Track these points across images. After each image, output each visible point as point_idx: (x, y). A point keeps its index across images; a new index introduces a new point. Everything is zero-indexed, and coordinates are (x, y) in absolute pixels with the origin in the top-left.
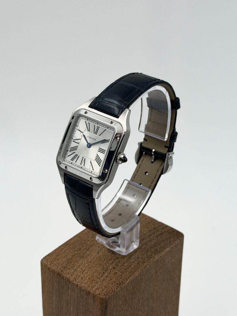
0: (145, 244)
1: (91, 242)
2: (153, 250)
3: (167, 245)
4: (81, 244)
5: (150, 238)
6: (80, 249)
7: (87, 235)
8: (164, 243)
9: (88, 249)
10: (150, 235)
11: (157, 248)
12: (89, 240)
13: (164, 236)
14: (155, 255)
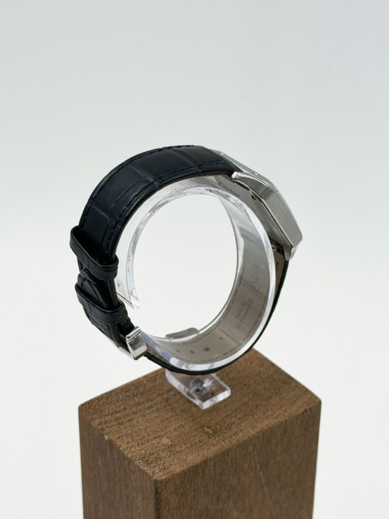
0: (150, 400)
1: (236, 416)
2: (141, 390)
3: (116, 393)
4: (253, 415)
5: (137, 409)
6: (257, 407)
7: (240, 429)
8: (119, 397)
9: (244, 405)
10: (134, 413)
11: (134, 391)
12: (239, 419)
13: (112, 409)
14: (142, 382)
